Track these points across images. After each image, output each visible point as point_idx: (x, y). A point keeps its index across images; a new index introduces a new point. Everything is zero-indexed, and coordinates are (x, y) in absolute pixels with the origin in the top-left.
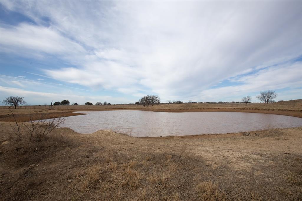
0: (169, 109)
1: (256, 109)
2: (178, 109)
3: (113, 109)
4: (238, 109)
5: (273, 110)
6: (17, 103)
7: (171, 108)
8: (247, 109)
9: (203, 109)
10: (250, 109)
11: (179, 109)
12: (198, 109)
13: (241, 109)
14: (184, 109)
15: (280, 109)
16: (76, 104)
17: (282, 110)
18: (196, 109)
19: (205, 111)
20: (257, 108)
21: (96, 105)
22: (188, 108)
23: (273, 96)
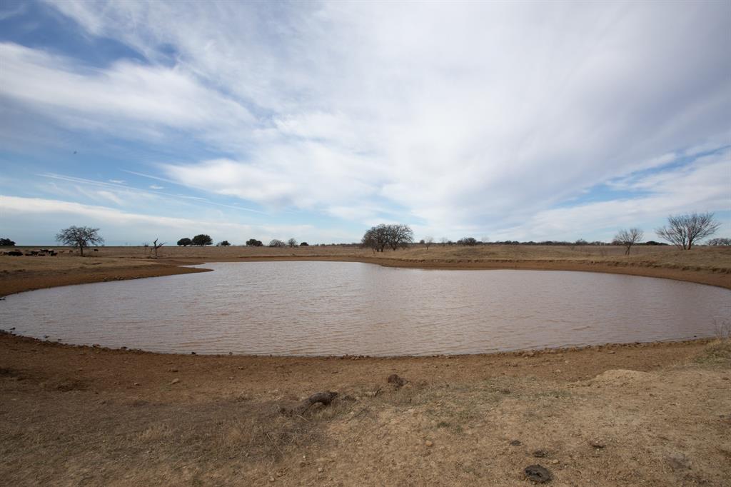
0: (422, 261)
1: (650, 265)
2: (443, 260)
3: (298, 258)
4: (602, 262)
5: (699, 269)
6: (84, 241)
7: (427, 257)
8: (626, 264)
9: (510, 261)
10: (633, 264)
11: (447, 261)
12: (497, 261)
13: (609, 264)
14: (460, 261)
15: (719, 266)
16: (225, 243)
17: (724, 270)
18: (490, 261)
19: (512, 268)
20: (653, 262)
21: (271, 246)
22: (470, 257)
23: (706, 229)
